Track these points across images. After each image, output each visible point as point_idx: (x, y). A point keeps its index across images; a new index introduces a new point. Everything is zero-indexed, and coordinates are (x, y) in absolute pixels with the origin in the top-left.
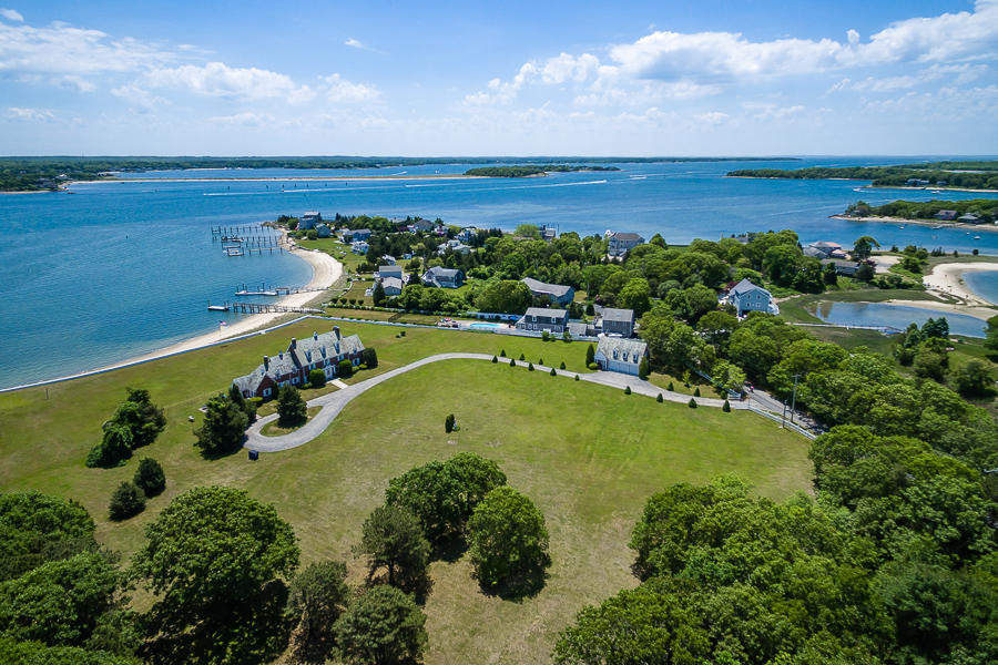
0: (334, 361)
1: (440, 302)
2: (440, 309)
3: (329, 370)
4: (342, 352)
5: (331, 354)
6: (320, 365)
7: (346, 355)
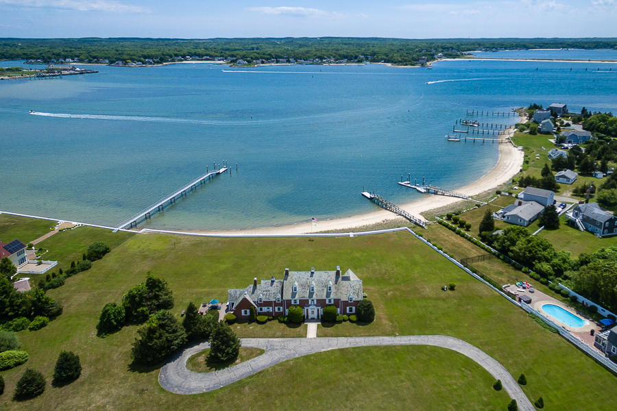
0: (321, 303)
1: (534, 258)
2: (531, 266)
3: (313, 311)
4: (332, 296)
5: (320, 294)
6: (304, 303)
7: (337, 302)
